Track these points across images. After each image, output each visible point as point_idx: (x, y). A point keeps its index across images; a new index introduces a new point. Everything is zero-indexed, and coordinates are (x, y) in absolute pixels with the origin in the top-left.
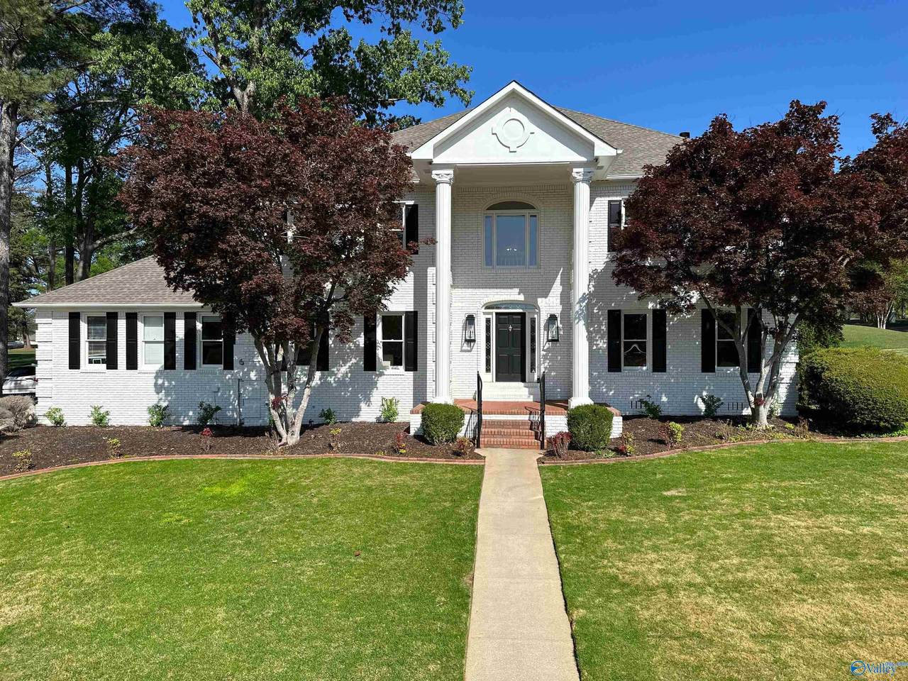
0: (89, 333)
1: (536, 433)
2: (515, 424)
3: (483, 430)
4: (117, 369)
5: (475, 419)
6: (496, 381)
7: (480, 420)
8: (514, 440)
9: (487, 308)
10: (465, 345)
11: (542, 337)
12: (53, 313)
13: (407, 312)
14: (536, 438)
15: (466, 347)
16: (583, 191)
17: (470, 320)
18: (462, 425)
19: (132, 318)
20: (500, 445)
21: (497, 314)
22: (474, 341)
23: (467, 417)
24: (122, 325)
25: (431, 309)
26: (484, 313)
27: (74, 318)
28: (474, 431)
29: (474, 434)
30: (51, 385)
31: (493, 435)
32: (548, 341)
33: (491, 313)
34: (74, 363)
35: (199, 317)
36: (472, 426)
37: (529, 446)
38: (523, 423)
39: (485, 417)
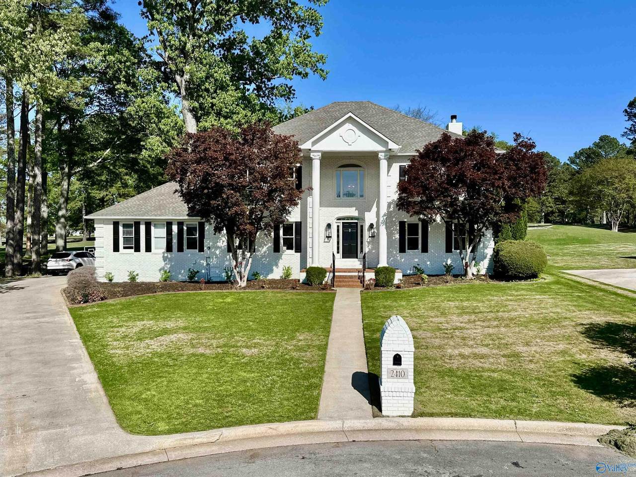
0: (124, 232)
1: (361, 281)
2: (351, 277)
3: (335, 279)
4: (140, 251)
5: (332, 274)
6: (343, 258)
7: (334, 275)
8: (350, 283)
9: (338, 220)
10: (326, 239)
11: (367, 234)
12: (104, 222)
13: (296, 222)
14: (361, 283)
15: (326, 240)
16: (384, 164)
17: (329, 226)
18: (326, 277)
19: (148, 225)
20: (344, 286)
21: (343, 223)
22: (331, 237)
23: (328, 274)
24: (143, 228)
25: (309, 220)
26: (336, 223)
27: (116, 224)
28: (331, 280)
29: (331, 282)
30: (103, 261)
31: (340, 281)
32: (370, 237)
33: (340, 222)
34: (116, 249)
35: (185, 224)
36: (330, 278)
37: (357, 286)
38: (355, 276)
39: (336, 274)
